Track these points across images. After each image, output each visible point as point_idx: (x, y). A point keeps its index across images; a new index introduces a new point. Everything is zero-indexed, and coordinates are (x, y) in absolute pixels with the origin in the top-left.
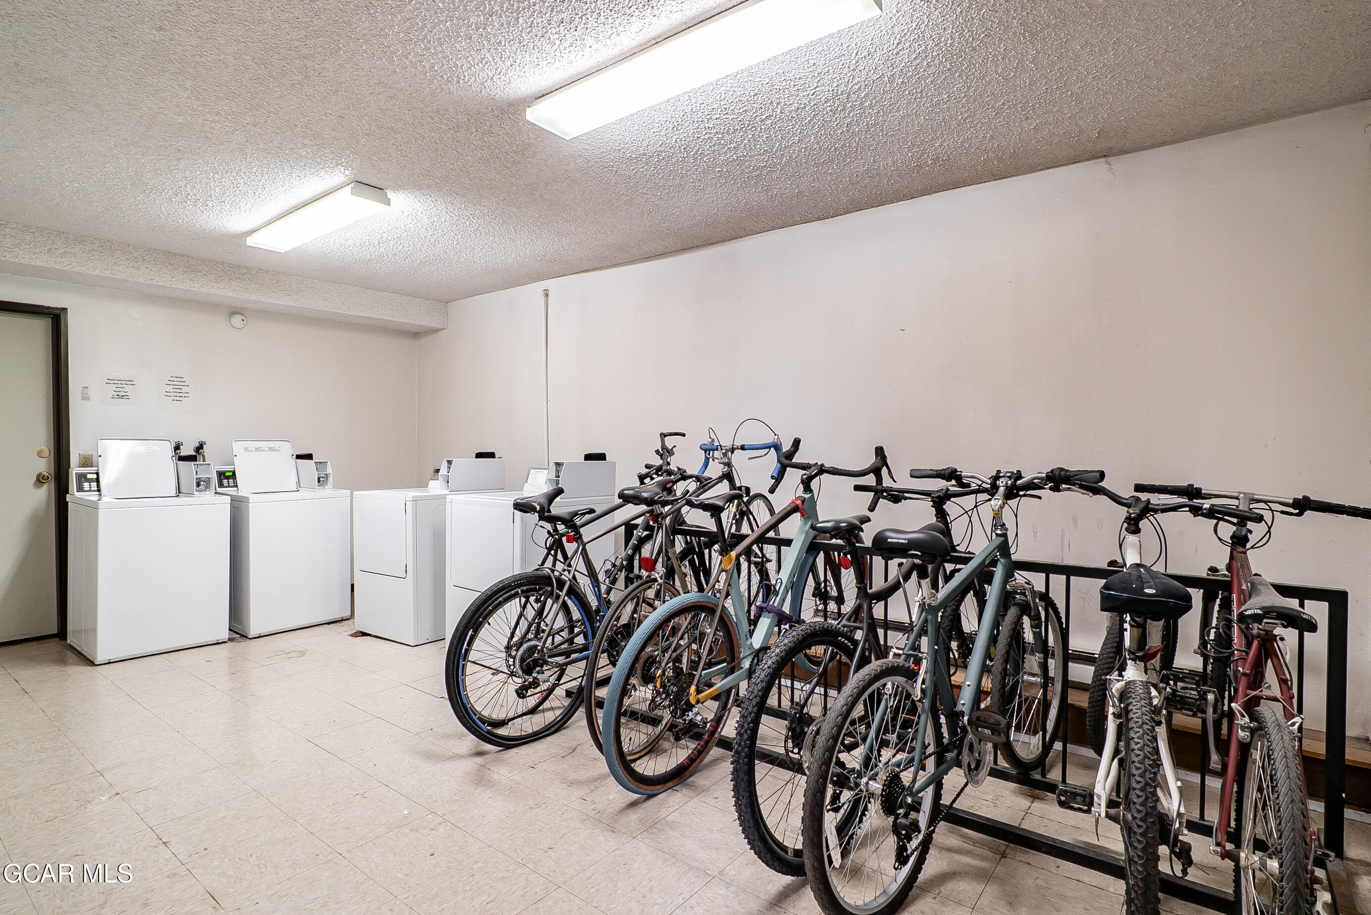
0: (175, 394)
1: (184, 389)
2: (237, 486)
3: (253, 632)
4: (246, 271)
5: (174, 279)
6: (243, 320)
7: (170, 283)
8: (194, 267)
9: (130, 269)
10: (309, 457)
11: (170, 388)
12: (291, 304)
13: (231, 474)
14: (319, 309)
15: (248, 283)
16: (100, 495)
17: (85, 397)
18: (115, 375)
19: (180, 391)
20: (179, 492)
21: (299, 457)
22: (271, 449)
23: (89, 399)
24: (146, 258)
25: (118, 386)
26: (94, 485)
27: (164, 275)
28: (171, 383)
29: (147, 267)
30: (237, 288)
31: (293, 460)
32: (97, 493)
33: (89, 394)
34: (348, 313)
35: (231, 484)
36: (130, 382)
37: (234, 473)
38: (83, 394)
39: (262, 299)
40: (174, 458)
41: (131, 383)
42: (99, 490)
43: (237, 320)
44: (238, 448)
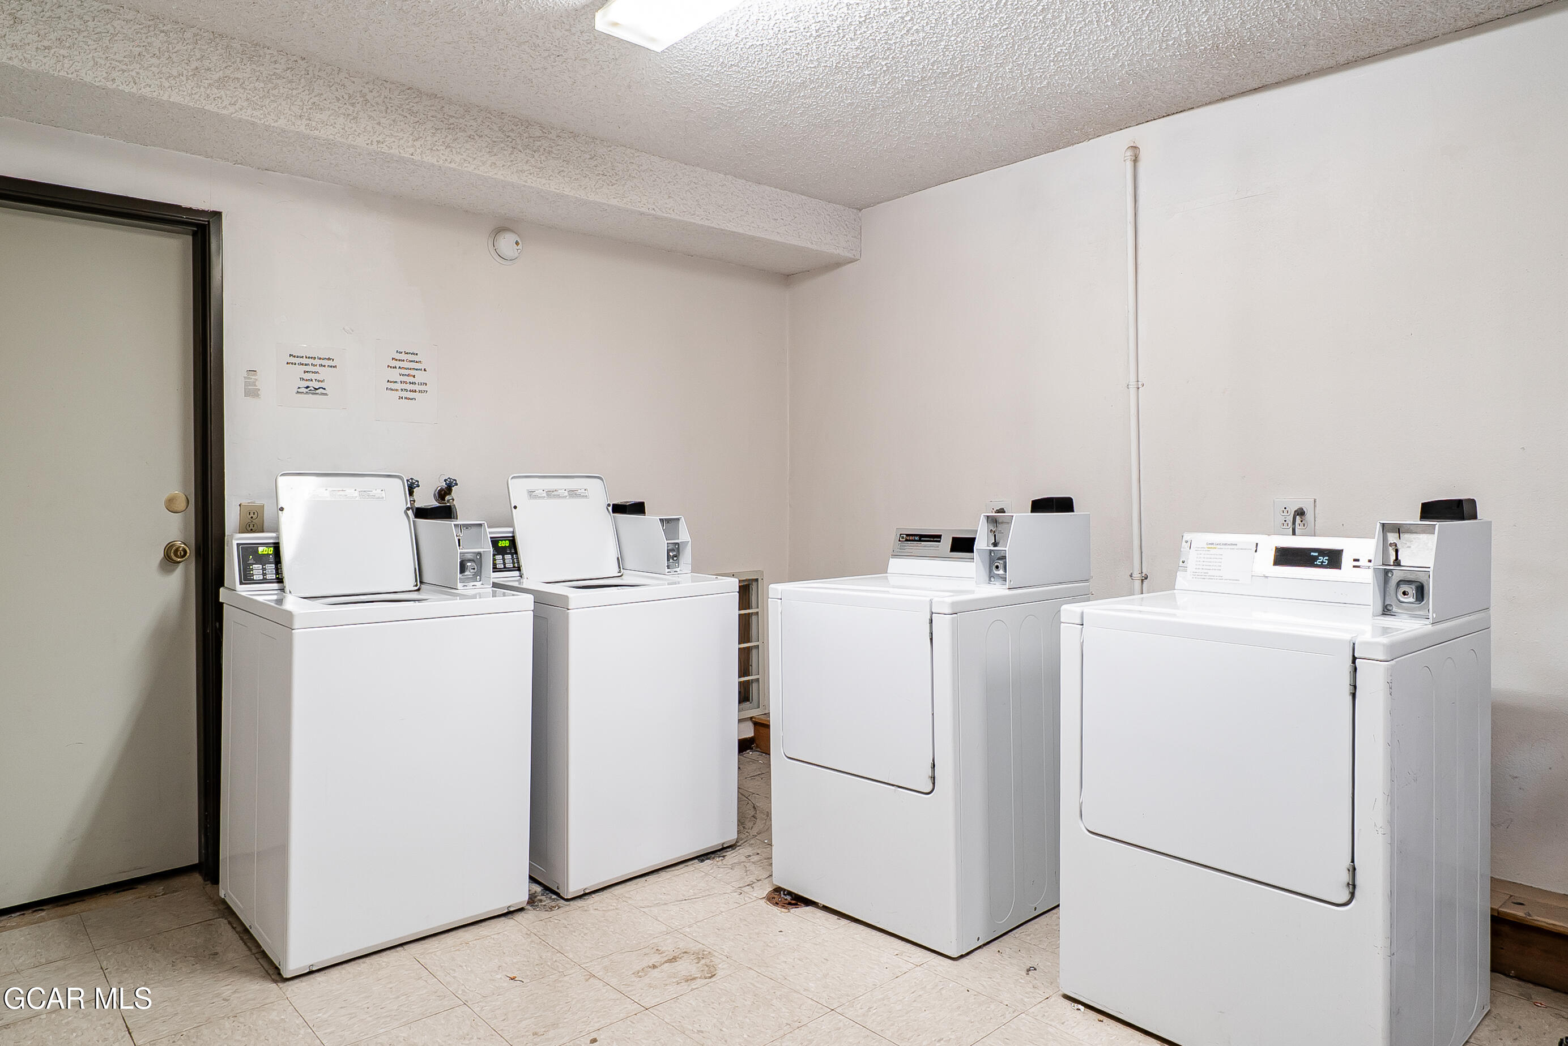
0: (404, 386)
1: (420, 376)
2: (519, 569)
3: (574, 886)
4: (538, 133)
5: (418, 144)
6: (517, 243)
7: (412, 150)
8: (451, 121)
9: (341, 120)
10: (638, 508)
11: (394, 375)
12: (614, 202)
13: (507, 543)
14: (659, 213)
15: (543, 158)
16: (283, 590)
17: (252, 392)
18: (303, 348)
19: (411, 379)
20: (421, 582)
21: (618, 509)
22: (573, 493)
23: (258, 395)
24: (369, 97)
25: (307, 368)
26: (271, 567)
27: (401, 134)
28: (398, 364)
29: (370, 117)
30: (526, 168)
31: (608, 518)
32: (275, 586)
33: (259, 385)
34: (707, 223)
35: (509, 565)
36: (328, 362)
37: (513, 541)
38: (246, 384)
39: (567, 191)
40: (410, 512)
41: (330, 363)
42: (280, 580)
43: (507, 243)
44: (518, 490)
